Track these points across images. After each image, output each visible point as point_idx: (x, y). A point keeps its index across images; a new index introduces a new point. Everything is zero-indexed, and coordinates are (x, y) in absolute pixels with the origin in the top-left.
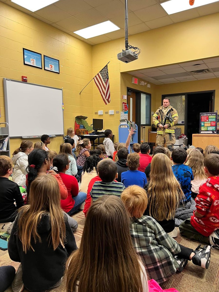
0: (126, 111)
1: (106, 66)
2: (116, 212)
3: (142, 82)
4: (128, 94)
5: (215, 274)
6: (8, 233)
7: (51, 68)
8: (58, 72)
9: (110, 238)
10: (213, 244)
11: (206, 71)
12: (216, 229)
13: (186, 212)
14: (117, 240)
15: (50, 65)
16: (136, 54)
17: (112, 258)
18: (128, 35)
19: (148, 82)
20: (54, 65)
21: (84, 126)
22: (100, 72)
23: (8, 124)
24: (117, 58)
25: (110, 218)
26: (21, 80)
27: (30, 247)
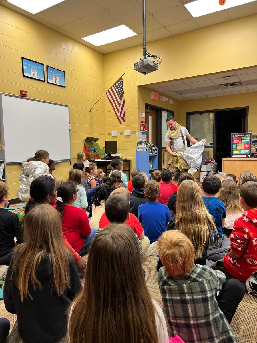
0: (145, 132)
1: (121, 78)
2: (125, 244)
3: (163, 97)
4: (147, 111)
5: (254, 327)
6: (3, 279)
7: (56, 81)
8: (64, 86)
9: (118, 275)
10: (251, 289)
11: (238, 84)
12: (254, 273)
13: (217, 251)
14: (125, 278)
15: (54, 77)
16: (156, 64)
17: (120, 299)
18: (147, 41)
19: (170, 98)
20: (59, 77)
21: (95, 150)
22: (113, 85)
23: (4, 147)
24: (133, 68)
25: (118, 251)
26: (19, 95)
27: (27, 294)
